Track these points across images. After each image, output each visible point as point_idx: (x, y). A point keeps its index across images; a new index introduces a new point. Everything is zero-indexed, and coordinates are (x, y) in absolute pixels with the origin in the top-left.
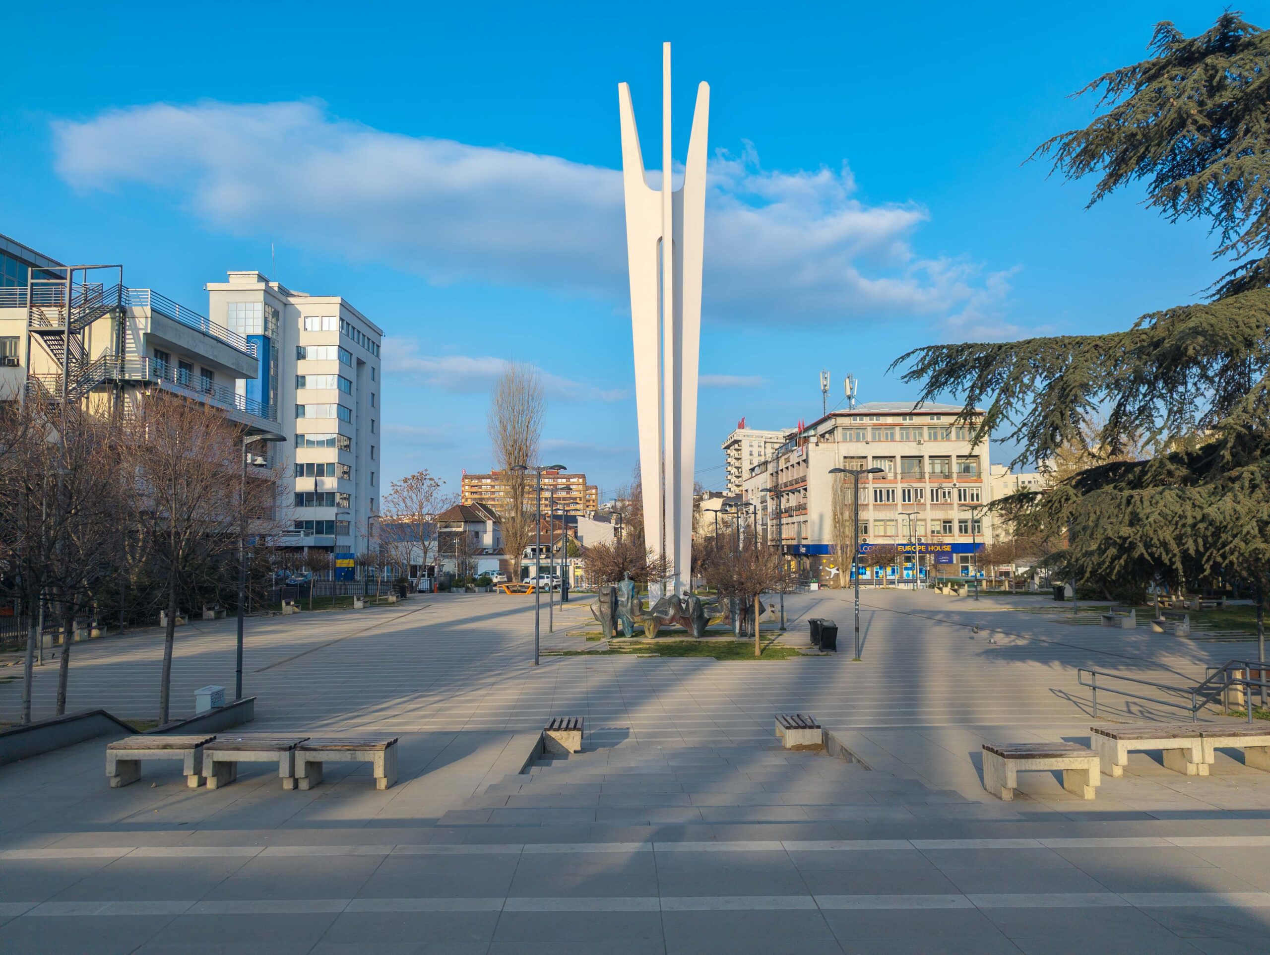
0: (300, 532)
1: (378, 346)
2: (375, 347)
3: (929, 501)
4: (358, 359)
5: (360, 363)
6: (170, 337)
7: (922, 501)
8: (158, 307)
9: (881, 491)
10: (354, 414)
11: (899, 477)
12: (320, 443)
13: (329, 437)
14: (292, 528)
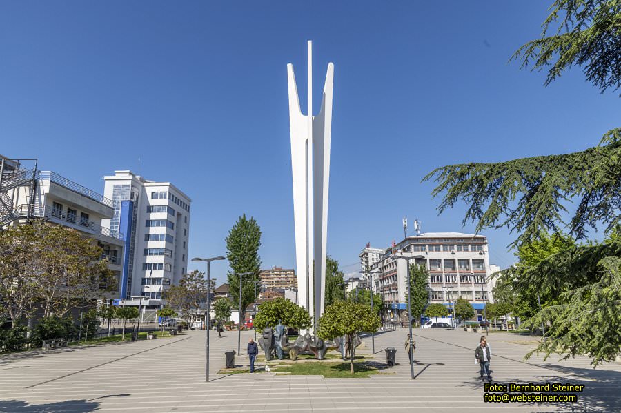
0: (142, 298)
1: (189, 207)
2: (187, 208)
3: (459, 282)
4: (178, 213)
5: (179, 215)
6: (61, 196)
7: (456, 282)
8: (54, 180)
9: (434, 277)
10: (174, 239)
11: (443, 270)
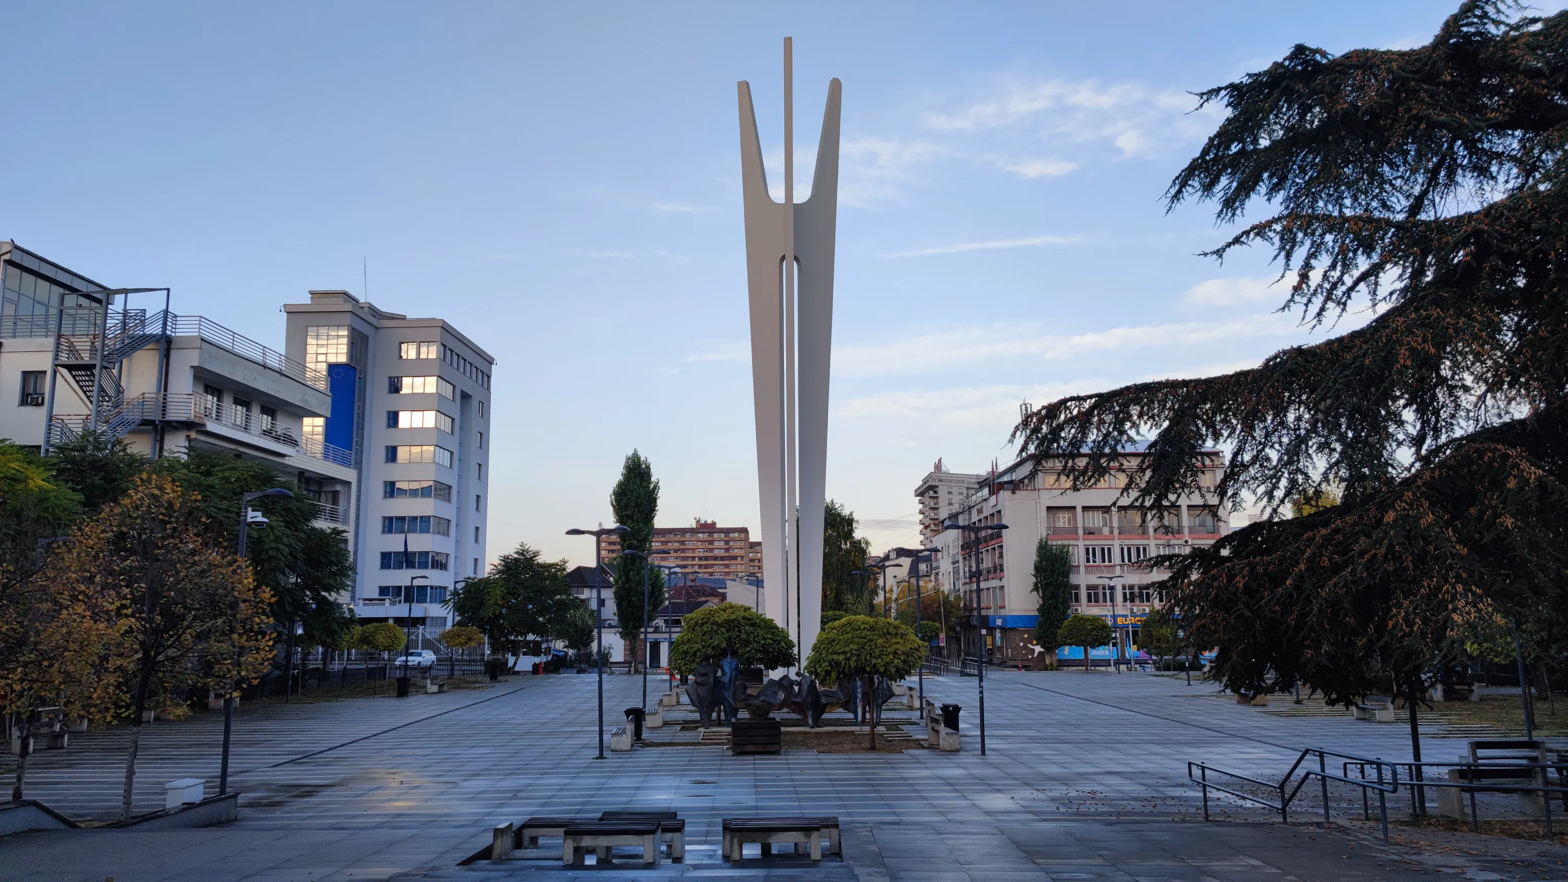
0: (384, 600)
1: (489, 377)
2: (485, 378)
4: (462, 392)
5: (465, 396)
6: (223, 371)
9: (1094, 550)
10: (456, 457)
11: (1116, 532)
12: (414, 493)
13: (425, 485)
14: (376, 596)
